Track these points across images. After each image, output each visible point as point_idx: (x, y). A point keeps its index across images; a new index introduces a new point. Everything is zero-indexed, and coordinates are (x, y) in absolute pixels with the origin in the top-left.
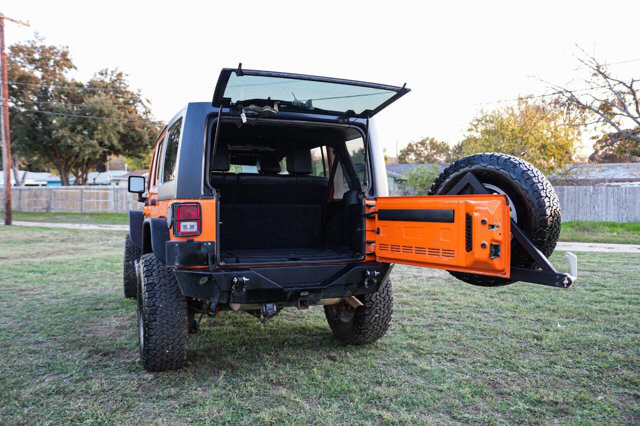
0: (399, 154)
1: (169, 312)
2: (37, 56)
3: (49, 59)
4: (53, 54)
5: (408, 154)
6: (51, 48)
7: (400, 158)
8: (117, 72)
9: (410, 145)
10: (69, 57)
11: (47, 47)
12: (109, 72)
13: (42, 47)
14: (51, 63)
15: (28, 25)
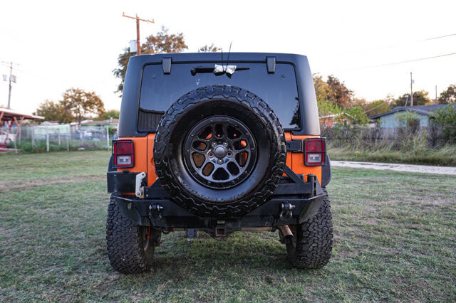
0: (439, 96)
1: (123, 229)
2: (163, 42)
3: (170, 44)
4: (173, 40)
5: (449, 97)
6: (172, 36)
7: (440, 100)
8: (213, 48)
9: (450, 88)
10: (183, 40)
11: (169, 36)
12: (208, 48)
13: (166, 36)
14: (172, 46)
15: (153, 22)
